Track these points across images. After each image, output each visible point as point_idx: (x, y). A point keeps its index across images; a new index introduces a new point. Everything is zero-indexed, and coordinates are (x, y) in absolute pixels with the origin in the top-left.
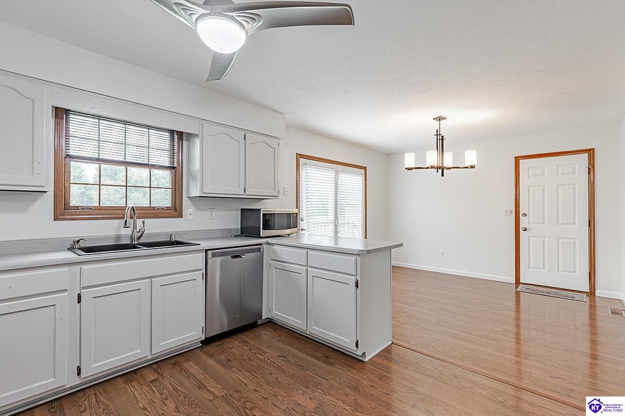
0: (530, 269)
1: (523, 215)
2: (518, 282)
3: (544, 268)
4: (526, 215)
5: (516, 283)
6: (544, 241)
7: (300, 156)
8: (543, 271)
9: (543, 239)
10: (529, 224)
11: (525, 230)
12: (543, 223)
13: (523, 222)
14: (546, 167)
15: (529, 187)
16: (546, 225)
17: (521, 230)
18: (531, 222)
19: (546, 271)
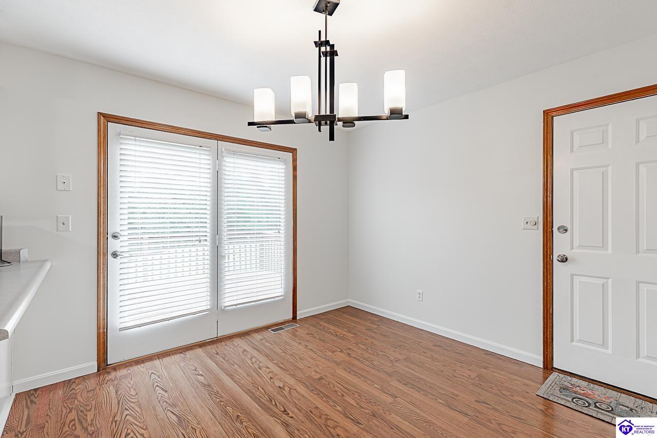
0: (574, 343)
1: (559, 229)
2: (548, 366)
3: (604, 344)
4: (566, 230)
5: (544, 368)
6: (604, 286)
7: (106, 118)
8: (605, 351)
9: (601, 281)
10: (572, 248)
11: (564, 260)
12: (604, 246)
13: (561, 245)
14: (610, 127)
15: (572, 171)
16: (610, 251)
17: (555, 261)
18: (576, 244)
19: (610, 351)
